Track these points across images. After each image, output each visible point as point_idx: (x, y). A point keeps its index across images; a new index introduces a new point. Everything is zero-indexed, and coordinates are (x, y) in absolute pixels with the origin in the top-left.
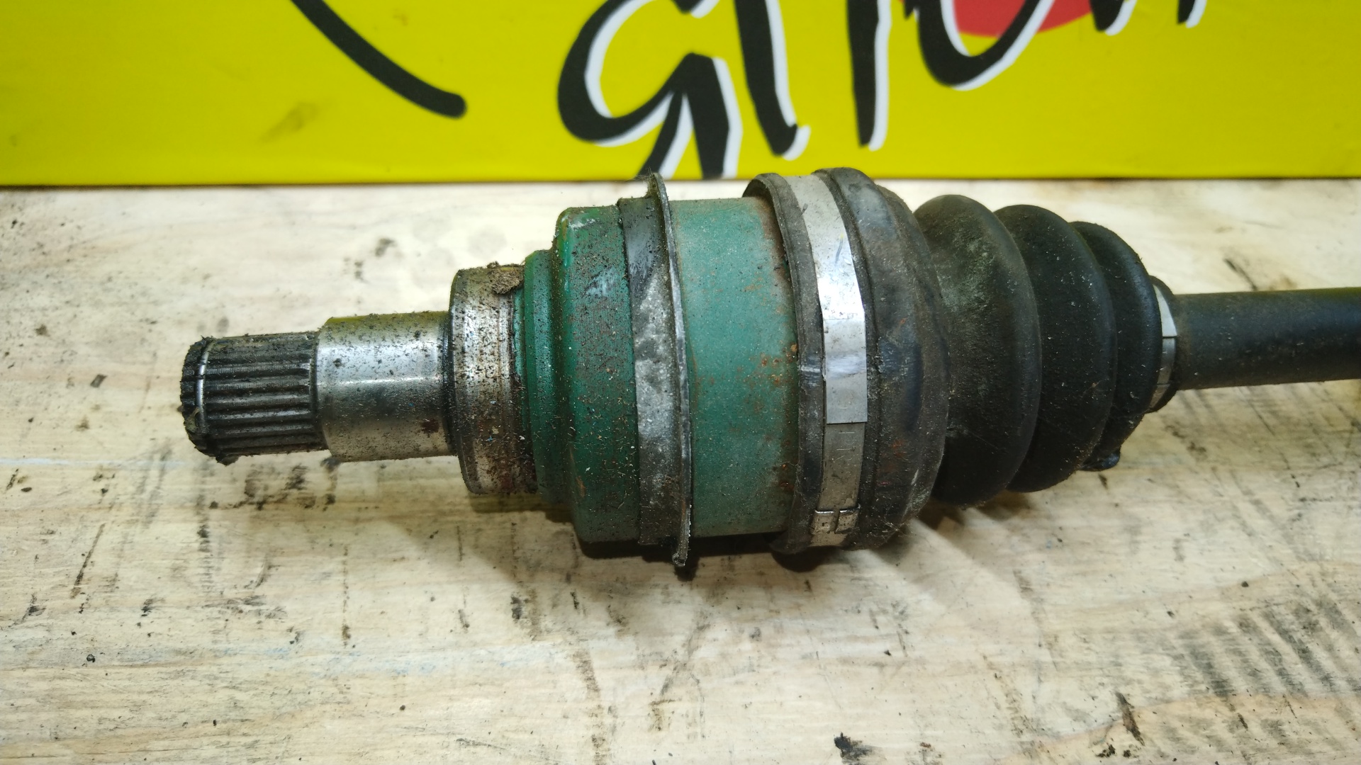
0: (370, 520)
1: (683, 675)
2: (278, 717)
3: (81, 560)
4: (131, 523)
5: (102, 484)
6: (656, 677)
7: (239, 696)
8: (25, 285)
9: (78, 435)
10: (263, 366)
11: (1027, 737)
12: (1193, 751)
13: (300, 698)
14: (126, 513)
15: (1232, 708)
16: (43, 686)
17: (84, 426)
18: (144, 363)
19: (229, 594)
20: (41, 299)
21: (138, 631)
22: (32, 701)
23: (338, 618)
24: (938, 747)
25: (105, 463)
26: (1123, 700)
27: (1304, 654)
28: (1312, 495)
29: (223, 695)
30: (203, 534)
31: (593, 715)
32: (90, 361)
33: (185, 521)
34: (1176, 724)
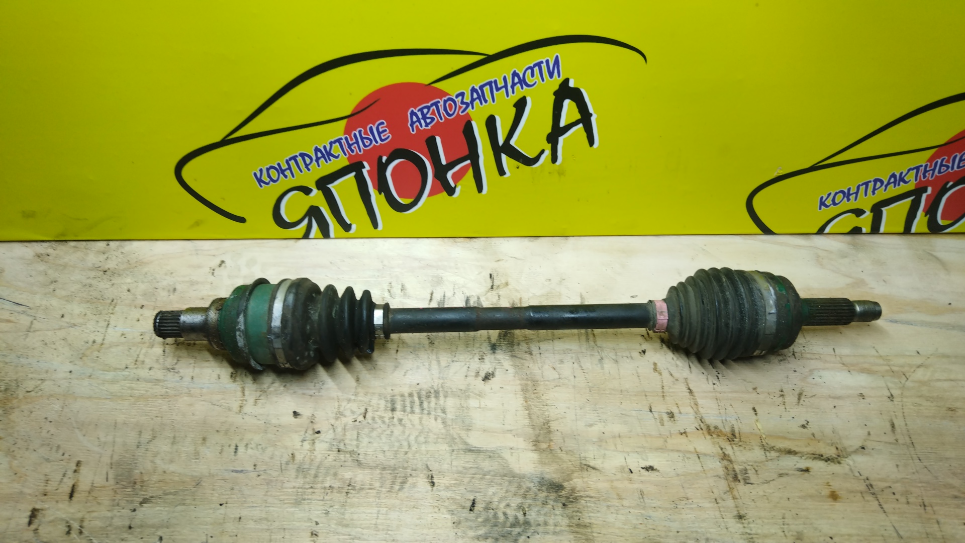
0: (203, 350)
1: (265, 394)
2: (175, 396)
3: (136, 356)
4: (148, 347)
5: (142, 337)
6: (258, 393)
7: (168, 390)
8: (125, 275)
9: (138, 323)
10: (169, 321)
11: (338, 416)
12: (376, 423)
13: (181, 392)
14: (147, 345)
15: (393, 415)
16: (128, 385)
17: (138, 320)
18: (154, 302)
19: (169, 367)
20: (129, 280)
21: (148, 374)
22: (126, 388)
23: (191, 374)
24: (316, 415)
25: (143, 331)
26: (366, 410)
27: (421, 403)
28: (457, 360)
29: (165, 390)
30: (164, 351)
31: (242, 401)
32: (141, 301)
33: (160, 348)
34: (376, 416)
